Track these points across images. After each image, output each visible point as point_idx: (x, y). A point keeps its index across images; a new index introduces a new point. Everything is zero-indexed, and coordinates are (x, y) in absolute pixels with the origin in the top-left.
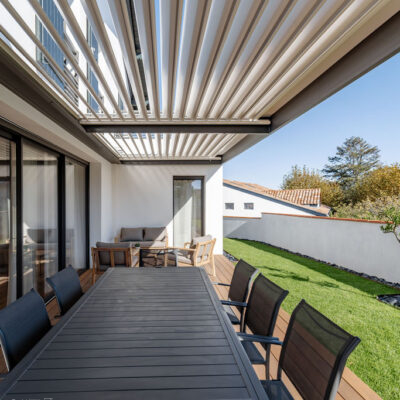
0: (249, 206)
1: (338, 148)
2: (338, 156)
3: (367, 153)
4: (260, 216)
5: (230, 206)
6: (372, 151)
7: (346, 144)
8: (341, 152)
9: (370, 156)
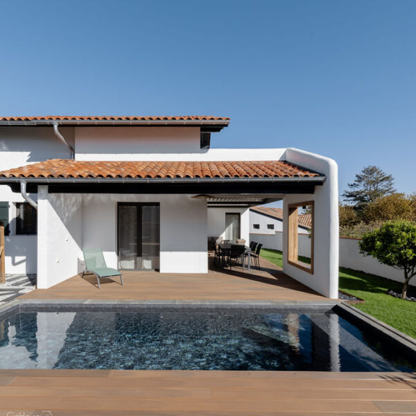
0: (271, 227)
1: (357, 176)
2: (357, 183)
3: (382, 180)
4: (274, 233)
5: (257, 226)
6: (387, 178)
7: (364, 172)
8: (360, 179)
9: (385, 183)
